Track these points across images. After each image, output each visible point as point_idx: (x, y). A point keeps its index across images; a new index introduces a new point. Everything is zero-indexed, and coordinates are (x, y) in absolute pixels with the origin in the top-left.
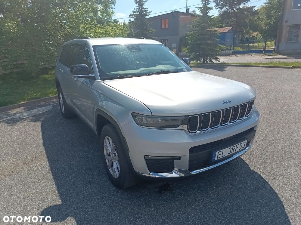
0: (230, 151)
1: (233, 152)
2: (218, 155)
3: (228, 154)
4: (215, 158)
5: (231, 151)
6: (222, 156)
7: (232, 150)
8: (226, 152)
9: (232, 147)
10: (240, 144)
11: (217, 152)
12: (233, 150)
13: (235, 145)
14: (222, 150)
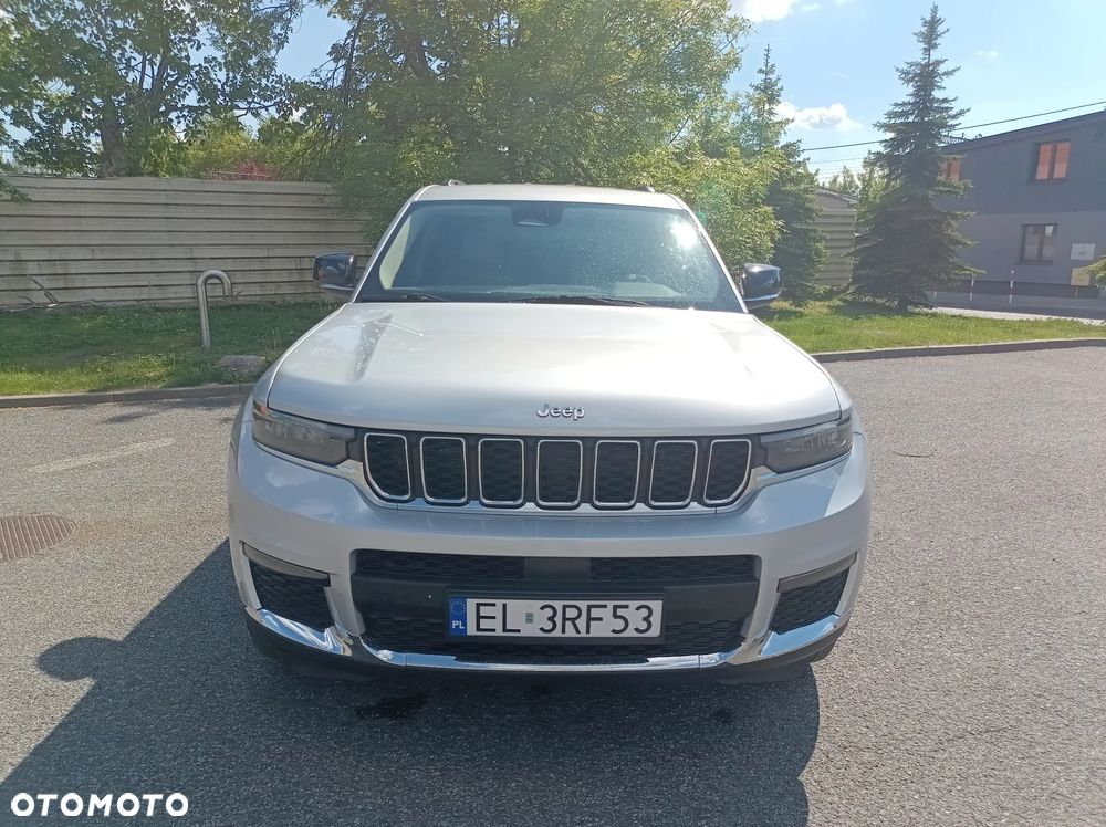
0: (551, 619)
1: (570, 632)
2: (479, 617)
3: (542, 629)
4: (464, 624)
5: (559, 619)
6: (505, 630)
7: (565, 619)
8: (525, 617)
9: (558, 605)
10: (610, 604)
11: (471, 604)
12: (568, 624)
13: (583, 605)
14: (499, 603)
